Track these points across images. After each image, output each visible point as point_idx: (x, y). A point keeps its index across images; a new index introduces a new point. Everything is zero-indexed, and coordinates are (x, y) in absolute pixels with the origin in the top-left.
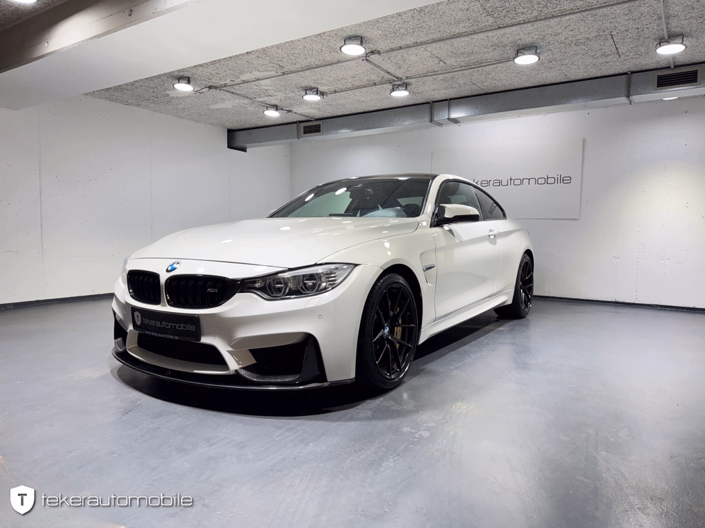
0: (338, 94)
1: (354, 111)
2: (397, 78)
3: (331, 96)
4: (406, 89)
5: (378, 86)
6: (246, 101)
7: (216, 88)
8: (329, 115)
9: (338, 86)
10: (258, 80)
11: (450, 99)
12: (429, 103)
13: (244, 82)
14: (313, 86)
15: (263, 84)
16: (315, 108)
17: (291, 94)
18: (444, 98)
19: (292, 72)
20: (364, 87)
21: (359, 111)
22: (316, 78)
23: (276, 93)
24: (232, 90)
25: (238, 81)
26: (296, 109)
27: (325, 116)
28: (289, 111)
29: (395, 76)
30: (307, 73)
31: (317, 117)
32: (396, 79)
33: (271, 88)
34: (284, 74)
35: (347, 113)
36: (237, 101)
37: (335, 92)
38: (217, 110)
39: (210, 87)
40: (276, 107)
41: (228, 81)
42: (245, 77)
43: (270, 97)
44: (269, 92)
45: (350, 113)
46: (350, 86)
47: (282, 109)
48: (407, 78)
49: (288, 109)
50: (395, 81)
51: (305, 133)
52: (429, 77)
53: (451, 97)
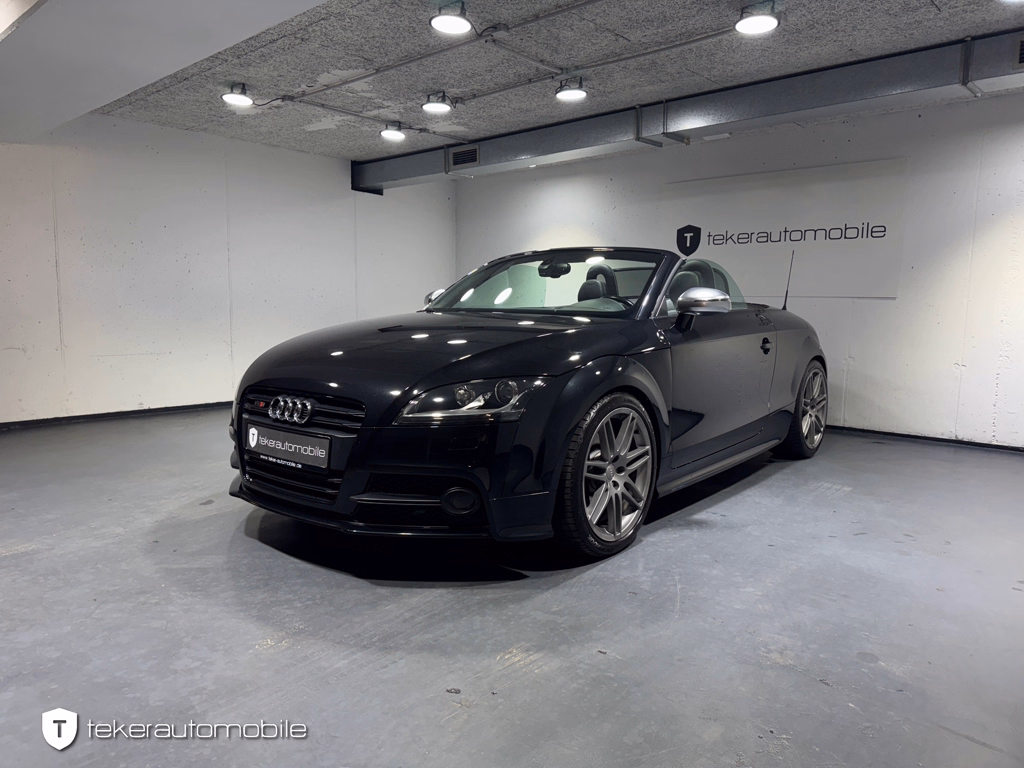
0: (481, 99)
1: (523, 126)
2: (561, 69)
3: (473, 103)
4: (580, 87)
5: (539, 84)
6: (349, 117)
7: (291, 98)
8: (488, 134)
9: (476, 87)
10: (346, 82)
11: (668, 101)
12: (634, 108)
13: (328, 87)
14: (436, 87)
15: (359, 90)
16: (458, 124)
17: (409, 104)
18: (657, 100)
19: (389, 68)
20: (515, 86)
21: (531, 126)
22: (431, 75)
23: (386, 103)
24: (320, 101)
25: (317, 87)
26: (432, 127)
27: (482, 135)
28: (421, 130)
29: (556, 67)
30: (414, 66)
31: (471, 138)
32: (559, 72)
33: (373, 95)
34: (378, 71)
35: (513, 130)
36: (338, 118)
37: (475, 96)
38: (318, 132)
39: (284, 98)
40: (398, 125)
41: (304, 87)
42: (324, 79)
43: (381, 110)
44: (376, 101)
45: (518, 129)
46: (492, 85)
47: (410, 128)
48: (577, 68)
49: (420, 127)
50: (557, 74)
51: (455, 163)
52: (611, 65)
53: (667, 97)
